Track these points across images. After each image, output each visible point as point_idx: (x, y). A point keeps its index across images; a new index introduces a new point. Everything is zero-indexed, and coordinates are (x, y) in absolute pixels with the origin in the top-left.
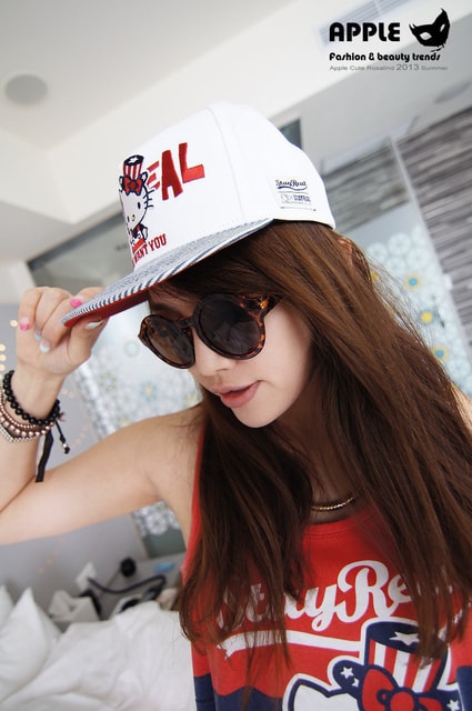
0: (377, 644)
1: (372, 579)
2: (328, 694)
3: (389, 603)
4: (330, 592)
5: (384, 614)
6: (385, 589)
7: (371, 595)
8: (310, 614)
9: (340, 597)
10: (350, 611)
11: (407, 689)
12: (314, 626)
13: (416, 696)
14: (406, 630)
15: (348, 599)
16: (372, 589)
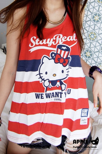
0: (59, 49)
1: (59, 37)
2: (49, 59)
3: (62, 41)
4: (52, 39)
5: (61, 43)
6: (61, 39)
7: (59, 40)
8: (48, 43)
9: (53, 40)
10: (55, 43)
11: (63, 58)
12: (48, 46)
13: (64, 59)
14: (64, 46)
15: (55, 41)
16: (59, 39)
